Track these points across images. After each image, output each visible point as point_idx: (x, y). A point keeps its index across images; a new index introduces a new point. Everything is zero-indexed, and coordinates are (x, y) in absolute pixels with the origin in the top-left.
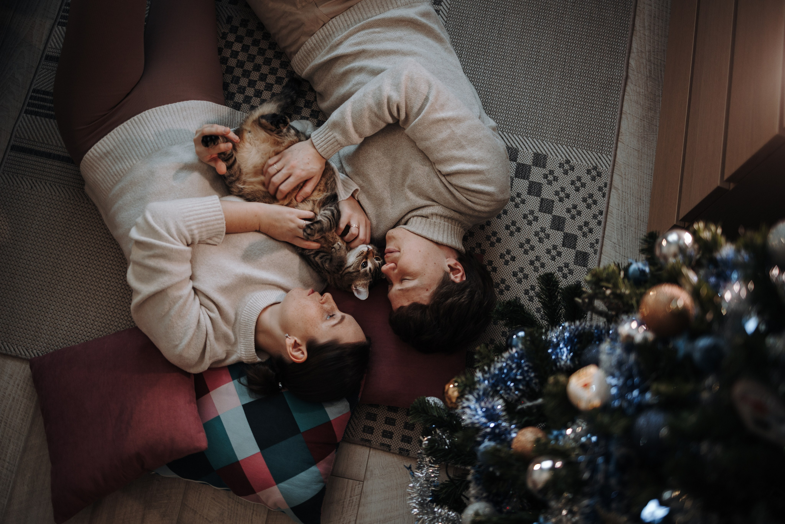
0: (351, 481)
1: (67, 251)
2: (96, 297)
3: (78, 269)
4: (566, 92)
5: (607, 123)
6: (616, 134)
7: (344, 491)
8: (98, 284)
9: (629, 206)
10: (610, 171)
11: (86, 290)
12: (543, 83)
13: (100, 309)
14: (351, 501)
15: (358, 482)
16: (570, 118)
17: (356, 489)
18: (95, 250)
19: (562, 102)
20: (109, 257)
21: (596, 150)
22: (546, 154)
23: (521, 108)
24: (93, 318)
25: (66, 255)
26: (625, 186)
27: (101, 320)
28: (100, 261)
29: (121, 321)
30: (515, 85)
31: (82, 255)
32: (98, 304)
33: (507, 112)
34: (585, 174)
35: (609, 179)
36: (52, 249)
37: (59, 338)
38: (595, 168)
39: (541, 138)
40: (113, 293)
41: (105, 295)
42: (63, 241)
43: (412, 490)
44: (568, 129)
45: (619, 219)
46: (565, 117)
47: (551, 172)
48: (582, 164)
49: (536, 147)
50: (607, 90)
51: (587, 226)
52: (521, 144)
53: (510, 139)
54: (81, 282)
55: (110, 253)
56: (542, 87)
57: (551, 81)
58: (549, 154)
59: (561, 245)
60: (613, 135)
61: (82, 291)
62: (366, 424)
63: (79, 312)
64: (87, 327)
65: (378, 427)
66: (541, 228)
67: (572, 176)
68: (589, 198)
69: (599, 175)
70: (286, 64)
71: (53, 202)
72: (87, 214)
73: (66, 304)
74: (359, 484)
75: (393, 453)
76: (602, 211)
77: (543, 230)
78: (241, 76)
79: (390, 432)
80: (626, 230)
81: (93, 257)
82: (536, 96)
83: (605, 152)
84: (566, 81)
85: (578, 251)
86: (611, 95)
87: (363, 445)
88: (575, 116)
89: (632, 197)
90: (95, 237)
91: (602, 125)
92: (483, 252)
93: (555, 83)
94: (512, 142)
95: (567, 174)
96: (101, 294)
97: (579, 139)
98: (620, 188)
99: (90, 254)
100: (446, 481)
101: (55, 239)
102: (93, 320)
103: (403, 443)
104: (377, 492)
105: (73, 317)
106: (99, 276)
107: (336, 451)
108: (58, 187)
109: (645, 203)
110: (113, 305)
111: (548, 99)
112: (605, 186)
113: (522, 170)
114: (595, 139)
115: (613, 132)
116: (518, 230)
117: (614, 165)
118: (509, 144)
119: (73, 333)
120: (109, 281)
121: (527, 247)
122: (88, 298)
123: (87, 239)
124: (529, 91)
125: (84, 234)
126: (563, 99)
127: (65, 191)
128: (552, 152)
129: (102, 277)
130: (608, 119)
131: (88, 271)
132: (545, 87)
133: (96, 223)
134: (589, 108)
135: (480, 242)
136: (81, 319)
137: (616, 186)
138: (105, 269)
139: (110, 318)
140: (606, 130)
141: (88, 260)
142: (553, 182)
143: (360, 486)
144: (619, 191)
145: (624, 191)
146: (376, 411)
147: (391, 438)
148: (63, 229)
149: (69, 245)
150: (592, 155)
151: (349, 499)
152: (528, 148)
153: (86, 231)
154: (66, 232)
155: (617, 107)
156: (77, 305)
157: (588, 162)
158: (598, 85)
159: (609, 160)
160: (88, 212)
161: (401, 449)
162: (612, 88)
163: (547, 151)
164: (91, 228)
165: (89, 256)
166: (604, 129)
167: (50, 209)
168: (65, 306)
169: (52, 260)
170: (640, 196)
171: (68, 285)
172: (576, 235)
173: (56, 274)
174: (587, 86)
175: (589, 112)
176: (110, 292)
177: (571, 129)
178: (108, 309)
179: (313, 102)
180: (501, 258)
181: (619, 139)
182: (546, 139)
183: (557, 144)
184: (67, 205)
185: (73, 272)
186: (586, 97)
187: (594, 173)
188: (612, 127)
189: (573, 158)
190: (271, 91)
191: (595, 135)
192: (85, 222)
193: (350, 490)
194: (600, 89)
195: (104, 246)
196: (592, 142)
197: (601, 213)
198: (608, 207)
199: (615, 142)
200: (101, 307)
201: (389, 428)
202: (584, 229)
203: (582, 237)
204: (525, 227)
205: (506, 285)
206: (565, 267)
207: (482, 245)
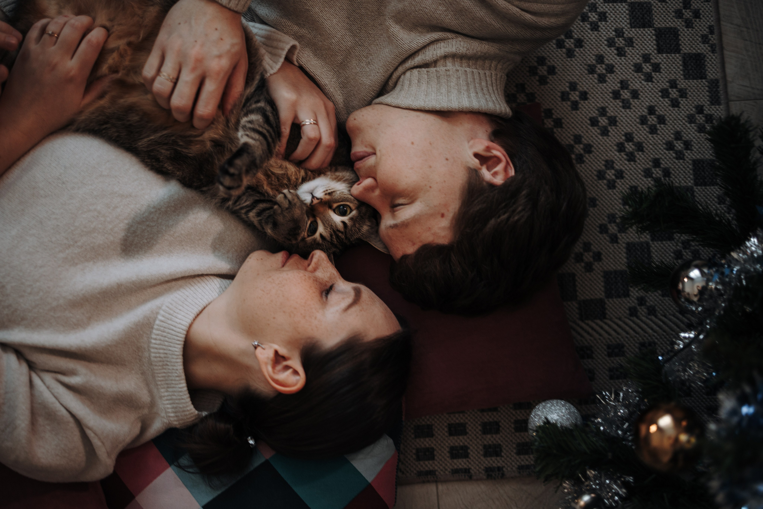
51: (689, 8)
59: (656, 52)
62: (418, 446)
65: (440, 445)
75: (477, 480)
77: (619, 33)
79: (462, 447)
85: (685, 54)
87: (424, 482)
92: (532, 97)
103: (488, 459)
116: (579, 43)
121: (601, 69)
135: (521, 81)
146: (428, 420)
147: (466, 456)
161: (487, 469)
172: (676, 28)
180: (563, 100)
201: (458, 441)
202: (686, 14)
203: (685, 29)
204: (590, 36)
205: (585, 145)
206: (672, 87)
207: (526, 86)
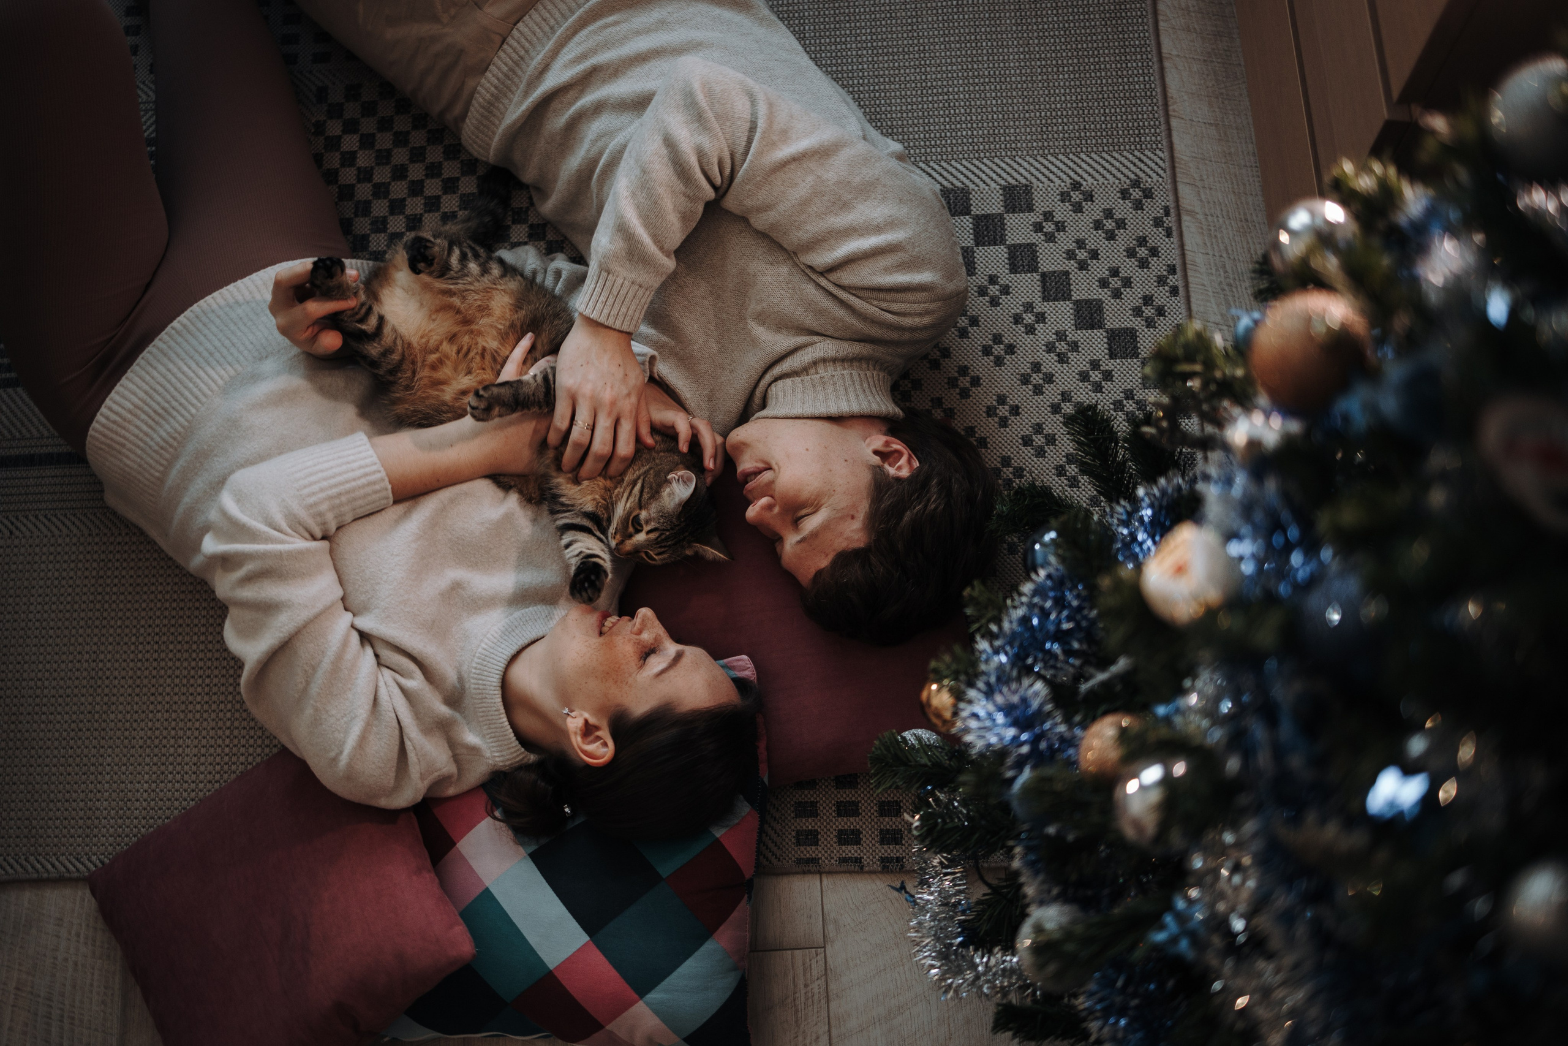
0: (797, 952)
1: (111, 639)
2: (190, 716)
3: (140, 669)
4: (1037, 49)
5: (1137, 87)
6: (1160, 103)
7: (790, 977)
8: (188, 688)
9: (1226, 241)
10: (1169, 181)
11: (167, 706)
12: (984, 44)
13: (204, 738)
14: (810, 995)
15: (814, 950)
16: (1058, 98)
17: (813, 967)
18: (166, 622)
19: (1034, 70)
20: (196, 630)
21: (1127, 147)
22: (1028, 183)
23: (952, 104)
24: (195, 759)
25: (110, 648)
26: (1209, 202)
27: (211, 759)
28: (179, 642)
29: (251, 750)
30: (928, 62)
31: (141, 639)
32: (197, 729)
33: (926, 121)
34: (1119, 200)
35: (1171, 198)
36: (80, 644)
37: (136, 818)
38: (1136, 183)
39: (1009, 153)
40: (222, 698)
41: (206, 707)
42: (97, 623)
43: (917, 932)
44: (1060, 120)
45: (1214, 271)
46: (1047, 99)
47: (1048, 216)
48: (1106, 182)
49: (1004, 175)
50: (1119, 22)
51: (1151, 305)
52: (972, 176)
53: (945, 174)
54: (153, 694)
55: (196, 621)
56: (985, 51)
57: (999, 36)
58: (1034, 180)
59: (1107, 357)
60: (1155, 108)
61: (158, 711)
62: (799, 828)
63: (164, 755)
64: (186, 782)
65: (825, 827)
66: (1057, 334)
67: (1093, 211)
68: (1140, 245)
69: (1148, 194)
70: (455, 150)
71: (59, 549)
72: (133, 556)
73: (133, 747)
74: (817, 955)
75: (870, 872)
76: (1174, 266)
77: (1061, 336)
78: (371, 198)
79: (852, 831)
80: (1234, 290)
81: (164, 638)
82: (976, 73)
83: (1149, 146)
84: (1030, 27)
85: (1144, 358)
86: (1130, 28)
87: (804, 873)
88: (1068, 91)
89: (1227, 222)
90: (160, 596)
91: (1127, 94)
92: (950, 413)
93: (1010, 35)
94: (950, 178)
95: (1081, 211)
96: (198, 707)
97: (1088, 134)
98: (1197, 210)
99: (157, 634)
100: (984, 895)
101: (82, 623)
102: (195, 764)
103: (885, 847)
104: (858, 962)
105: (155, 768)
106: (185, 673)
107: (750, 898)
108: (62, 518)
109: (1257, 225)
110: (228, 724)
111: (1002, 72)
112: (1167, 214)
113: (988, 227)
114: (1120, 125)
115: (1155, 100)
116: (1011, 349)
117: (1173, 168)
118: (945, 183)
119: (161, 800)
120: (208, 677)
121: (1036, 378)
122: (173, 723)
123: (144, 605)
124: (960, 67)
125: (137, 597)
126: (1033, 63)
127: (77, 522)
128: (1040, 176)
129: (192, 672)
130: (1136, 79)
131: (162, 668)
132: (990, 51)
133: (154, 567)
134: (1092, 67)
135: (938, 395)
136: (171, 768)
137: (1189, 208)
138: (194, 655)
139: (227, 750)
140: (1139, 101)
141: (156, 647)
142: (1056, 234)
143: (819, 957)
144: (1198, 216)
145: (1208, 213)
146: (812, 796)
147: (858, 842)
148: (91, 598)
149: (112, 627)
150: (1122, 159)
151: (803, 992)
152: (988, 181)
153: (138, 589)
154: (99, 602)
155: (1149, 49)
156: (157, 742)
157: (1119, 175)
158: (1097, 16)
159: (1161, 159)
160: (133, 551)
161: (883, 860)
162: (1129, 14)
163: (1028, 176)
164: (146, 580)
165: (157, 638)
166: (1133, 102)
167: (58, 566)
168: (133, 751)
169: (86, 665)
170: (1245, 214)
171: (129, 708)
172: (1133, 329)
173: (99, 691)
174: (1077, 24)
175: (1093, 74)
176: (214, 698)
177: (1065, 120)
178: (220, 733)
179: (528, 209)
180: (989, 415)
181: (1171, 113)
182: (1020, 153)
183: (1044, 156)
184: (89, 548)
185: (131, 678)
186: (1079, 46)
187: (1136, 194)
188: (1148, 93)
189: (1085, 176)
190: (438, 210)
191: (1119, 117)
192: (132, 572)
193: (800, 971)
194: (1103, 23)
195: (182, 609)
196: (1115, 133)
197: (1172, 270)
198: (1183, 255)
199: (1162, 120)
200: (204, 733)
201: (848, 823)
202: (1146, 311)
203: (1146, 330)
204: (1024, 341)
205: (1015, 468)
206: (1127, 398)
207: (944, 401)
